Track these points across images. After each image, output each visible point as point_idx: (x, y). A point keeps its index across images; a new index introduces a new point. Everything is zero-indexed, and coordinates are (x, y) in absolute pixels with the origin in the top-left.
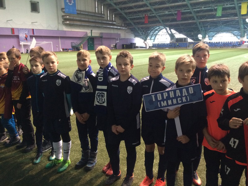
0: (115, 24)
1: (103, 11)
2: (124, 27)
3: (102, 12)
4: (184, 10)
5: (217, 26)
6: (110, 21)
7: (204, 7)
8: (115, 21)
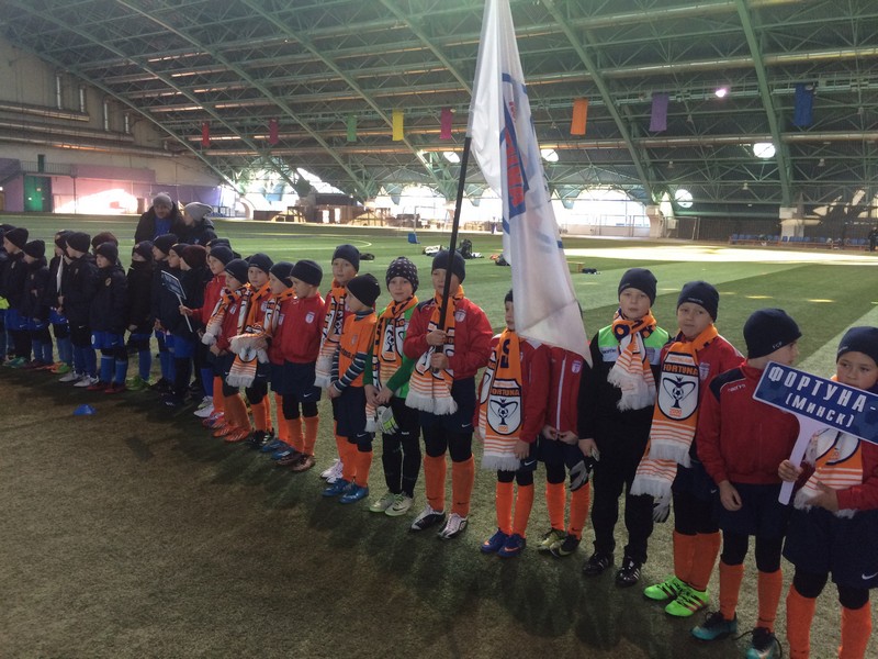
0: (131, 142)
1: (82, 103)
2: (169, 151)
3: (80, 105)
4: (284, 118)
5: (392, 169)
6: (113, 132)
7: (323, 116)
8: (131, 135)
